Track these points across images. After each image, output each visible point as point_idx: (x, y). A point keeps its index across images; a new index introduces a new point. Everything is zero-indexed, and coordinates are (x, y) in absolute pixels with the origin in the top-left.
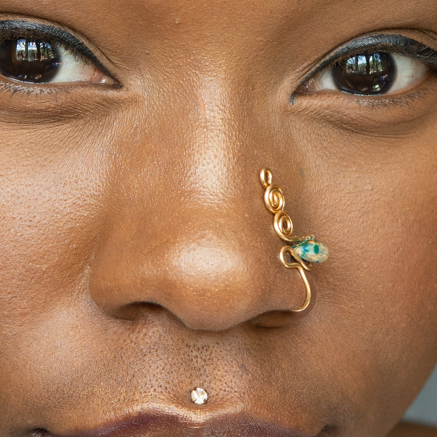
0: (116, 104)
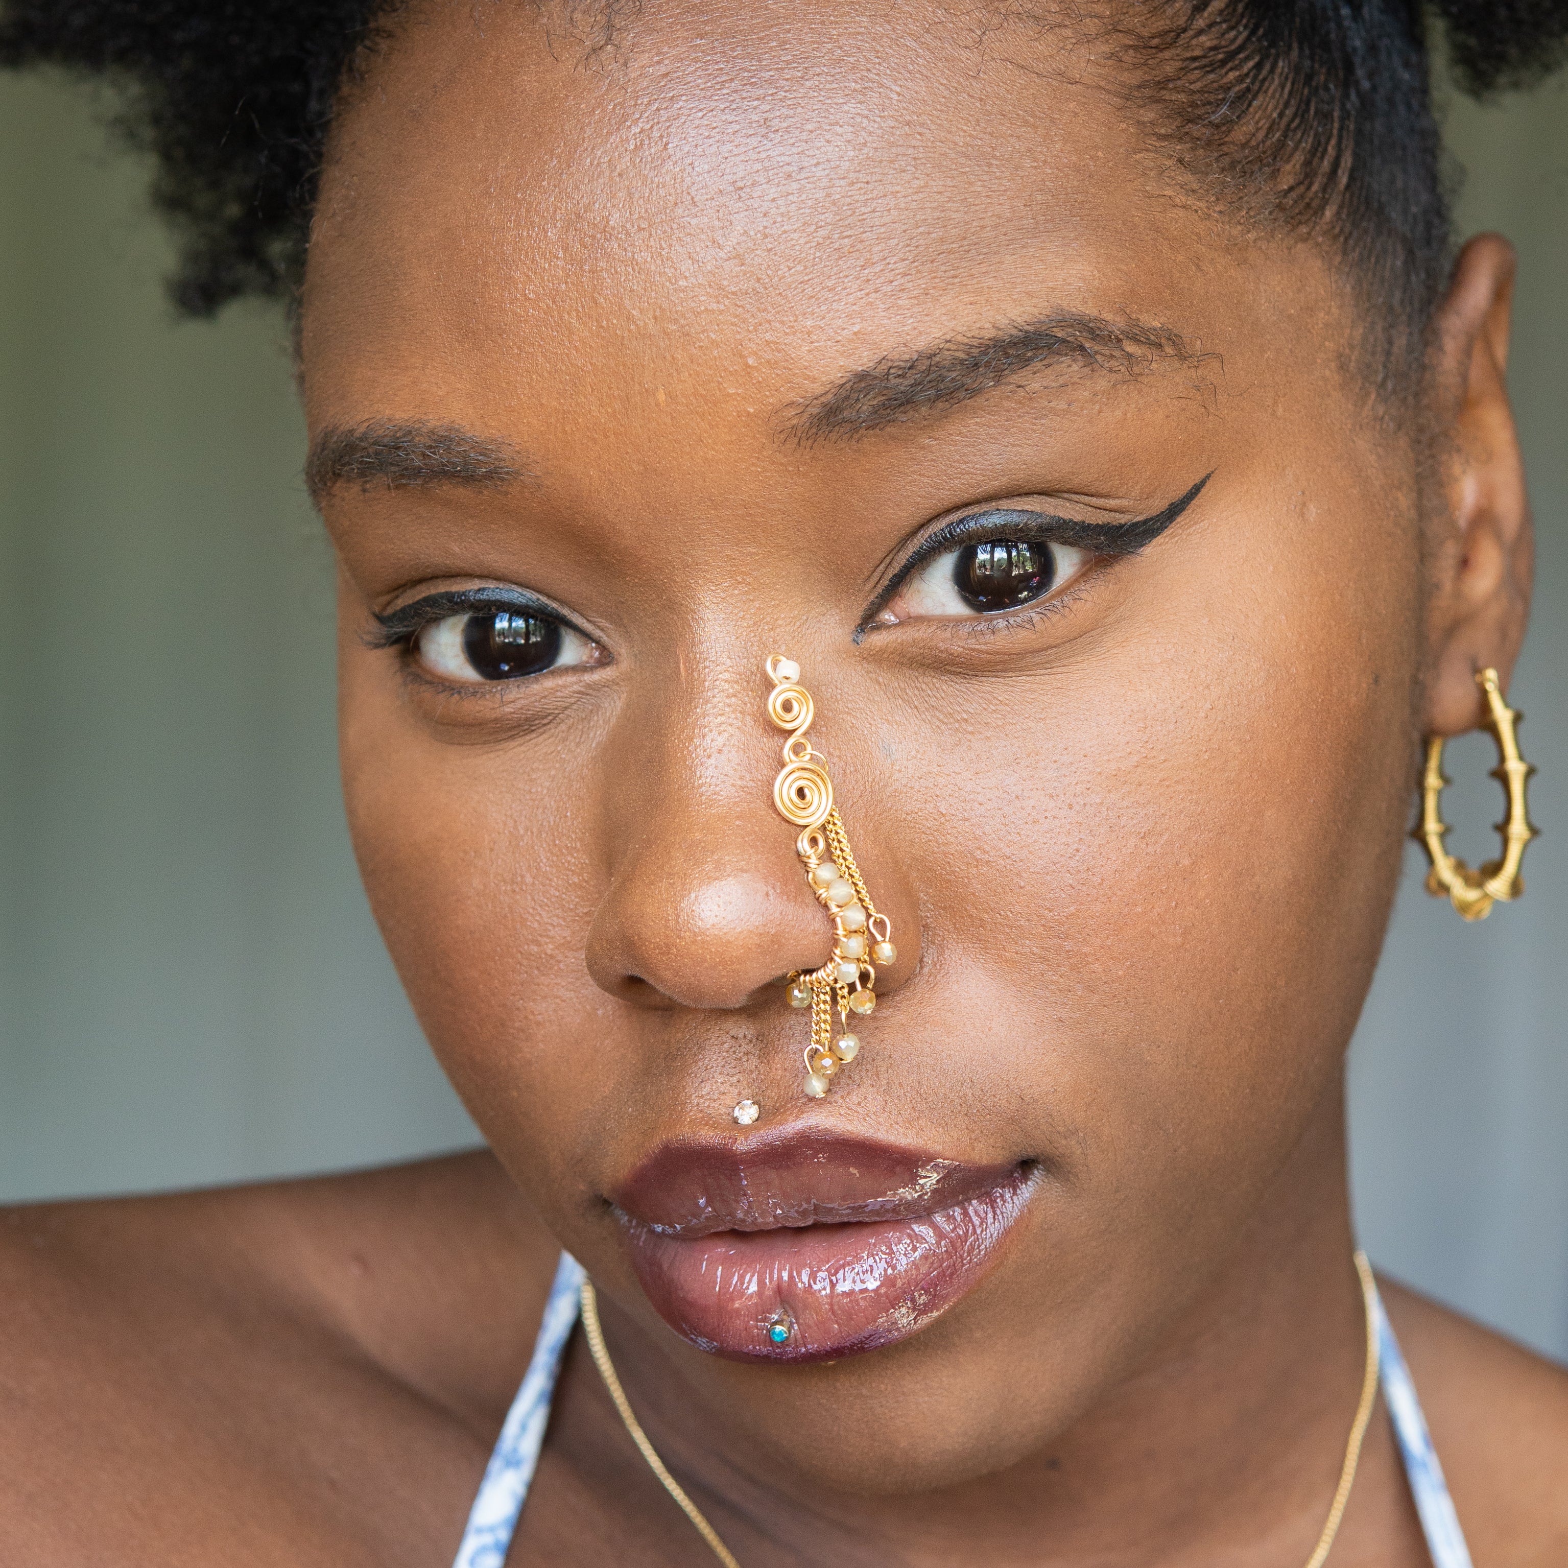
0: (606, 689)
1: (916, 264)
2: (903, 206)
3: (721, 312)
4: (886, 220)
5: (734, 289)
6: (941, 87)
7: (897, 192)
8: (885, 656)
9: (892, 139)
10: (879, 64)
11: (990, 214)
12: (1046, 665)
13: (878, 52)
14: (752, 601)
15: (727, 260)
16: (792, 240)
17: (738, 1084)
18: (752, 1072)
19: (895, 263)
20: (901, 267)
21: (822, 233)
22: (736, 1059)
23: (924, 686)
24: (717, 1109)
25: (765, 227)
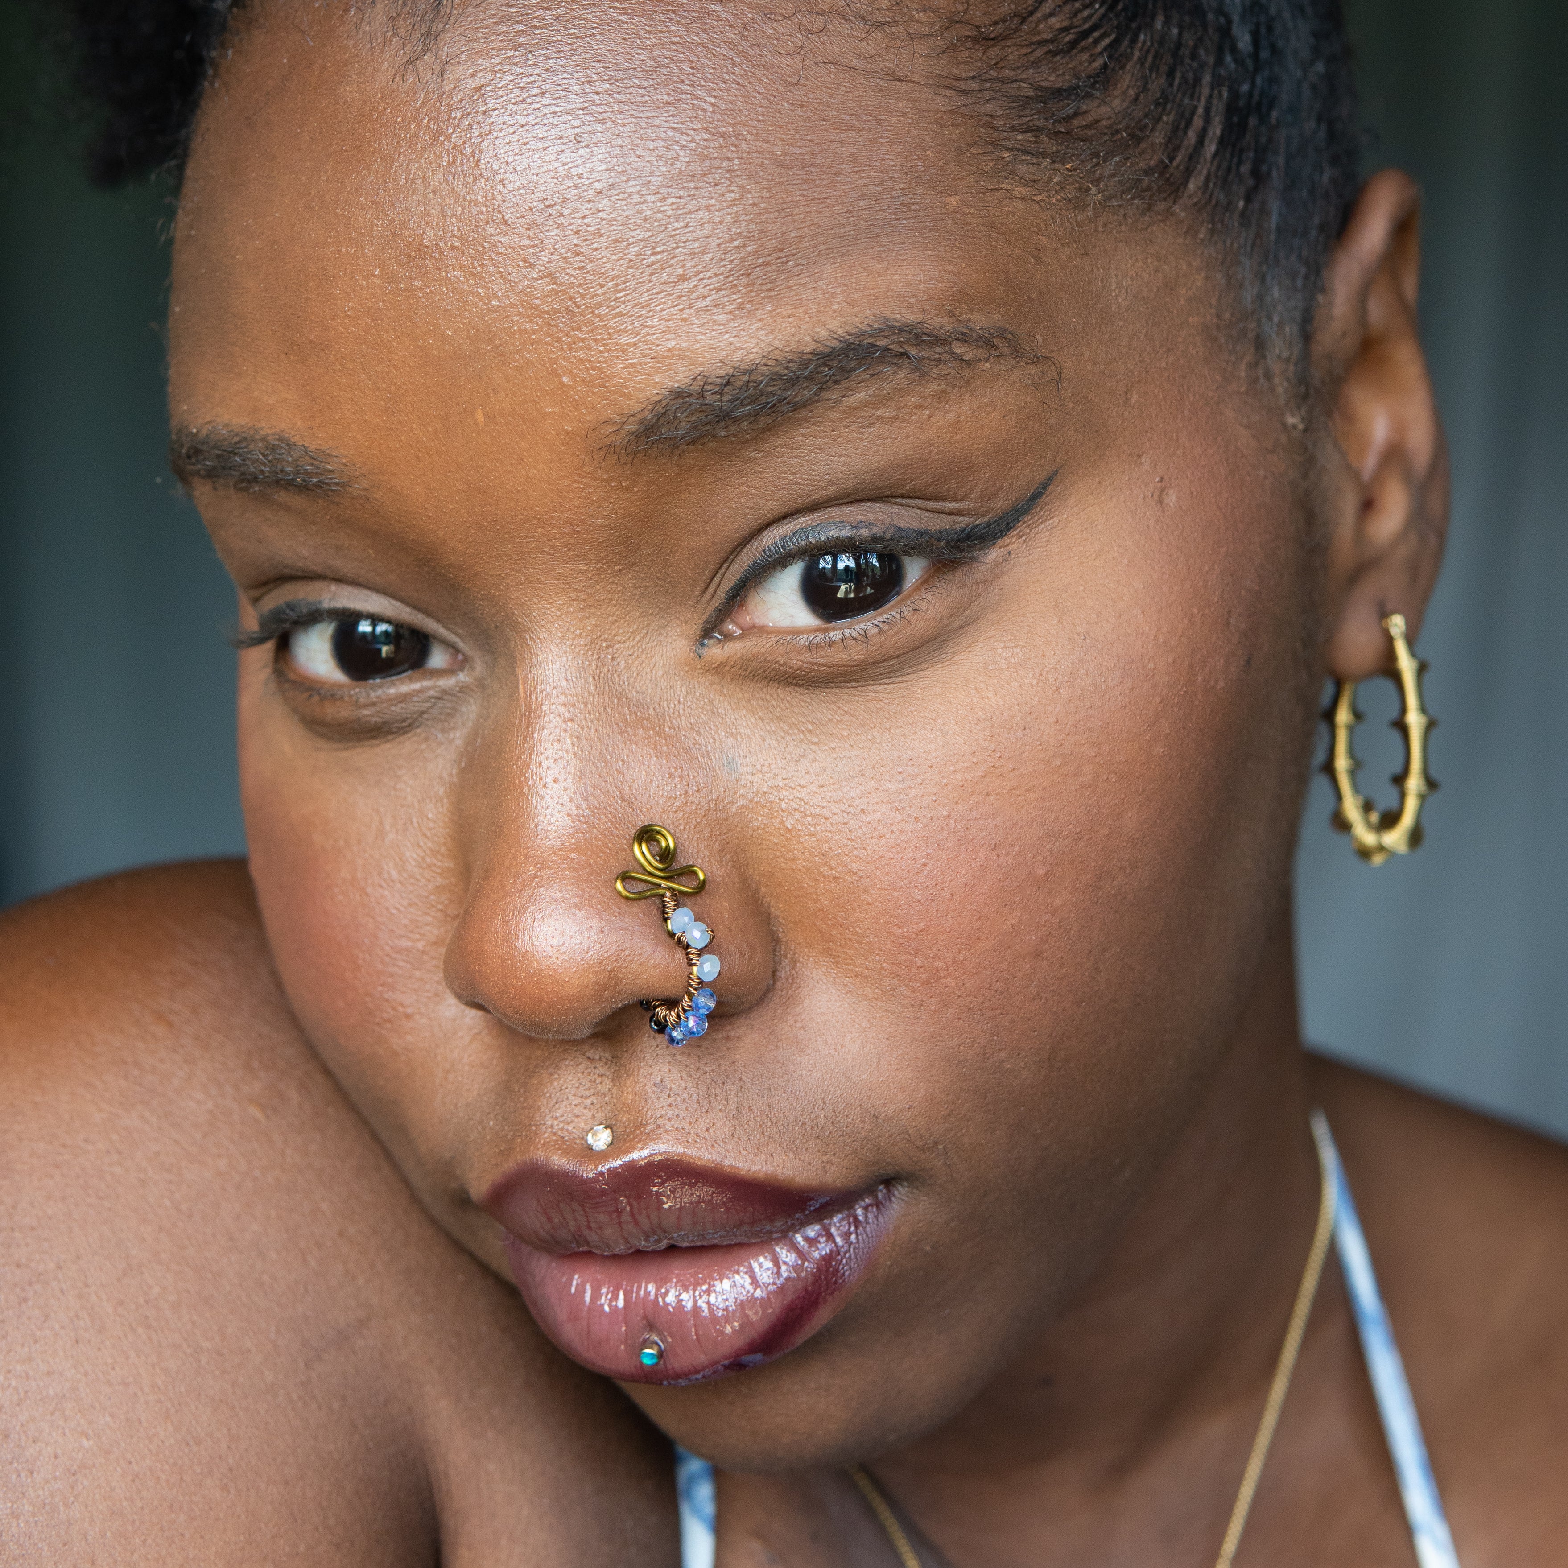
1: (731, 279)
2: (717, 219)
3: (535, 332)
4: (699, 234)
5: (546, 309)
6: (759, 97)
7: (713, 206)
8: (727, 668)
9: (706, 153)
10: (693, 74)
11: (808, 223)
12: (889, 674)
13: (692, 62)
14: (589, 618)
15: (538, 280)
16: (603, 257)
17: (592, 1107)
18: (605, 1095)
19: (710, 278)
20: (715, 282)
21: (634, 249)
22: (590, 1081)
23: (768, 697)
24: (573, 1130)
25: (576, 245)
